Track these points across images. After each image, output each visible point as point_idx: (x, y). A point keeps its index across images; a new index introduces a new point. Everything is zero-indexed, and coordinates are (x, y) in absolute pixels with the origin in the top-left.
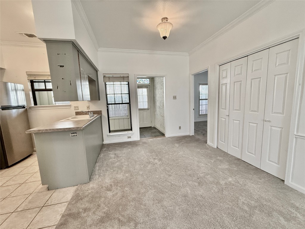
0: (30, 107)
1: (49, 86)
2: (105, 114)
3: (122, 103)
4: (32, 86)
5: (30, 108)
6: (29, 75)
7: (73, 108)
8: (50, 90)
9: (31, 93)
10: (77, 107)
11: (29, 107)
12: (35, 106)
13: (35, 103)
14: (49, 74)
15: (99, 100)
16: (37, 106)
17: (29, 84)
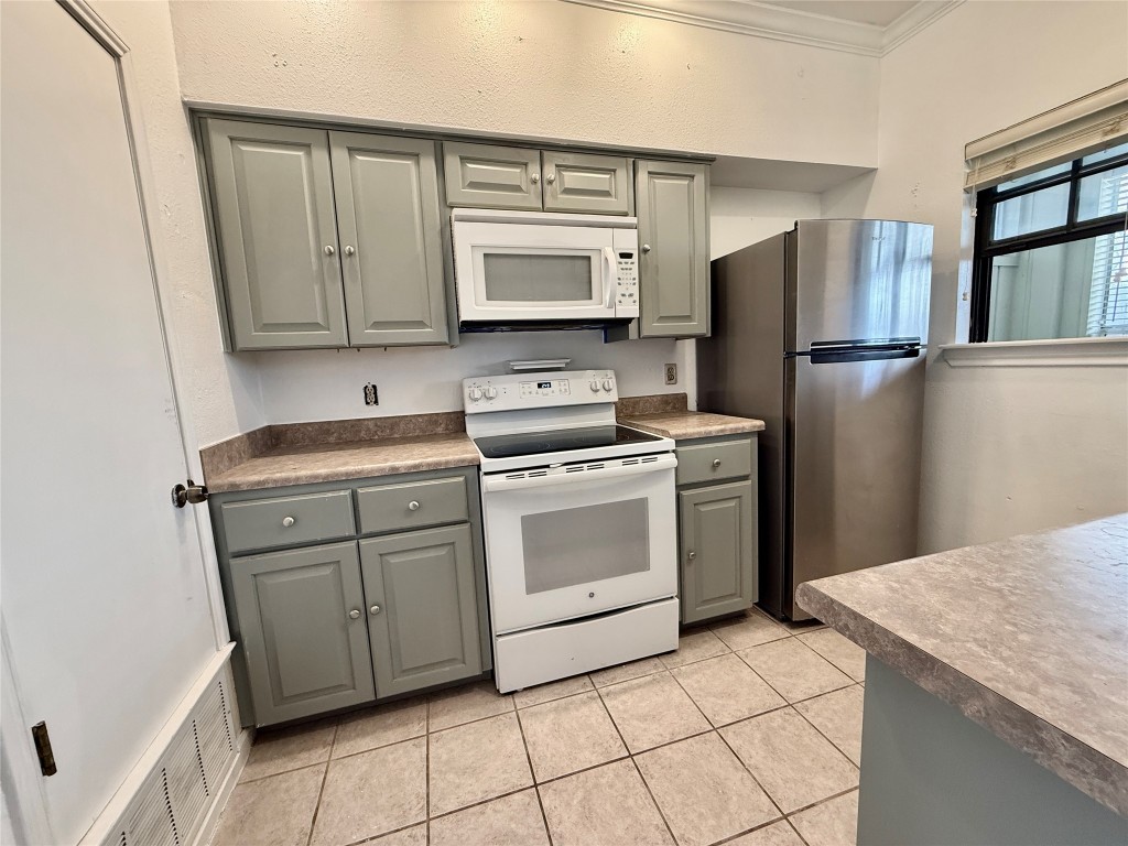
0: (945, 351)
4: (983, 226)
5: (946, 355)
6: (976, 161)
9: (966, 270)
11: (938, 352)
12: (976, 344)
13: (979, 330)
16: (983, 344)
17: (968, 216)
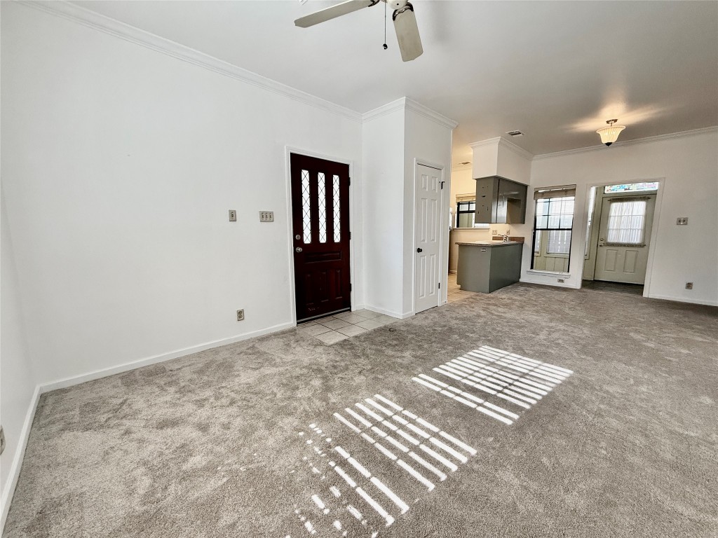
1: (473, 207)
2: (528, 242)
3: (559, 229)
4: (458, 208)
6: (458, 198)
7: (491, 232)
8: (472, 212)
9: (456, 215)
10: (496, 231)
12: (458, 228)
13: (458, 226)
14: (475, 194)
15: (524, 223)
17: (456, 206)
